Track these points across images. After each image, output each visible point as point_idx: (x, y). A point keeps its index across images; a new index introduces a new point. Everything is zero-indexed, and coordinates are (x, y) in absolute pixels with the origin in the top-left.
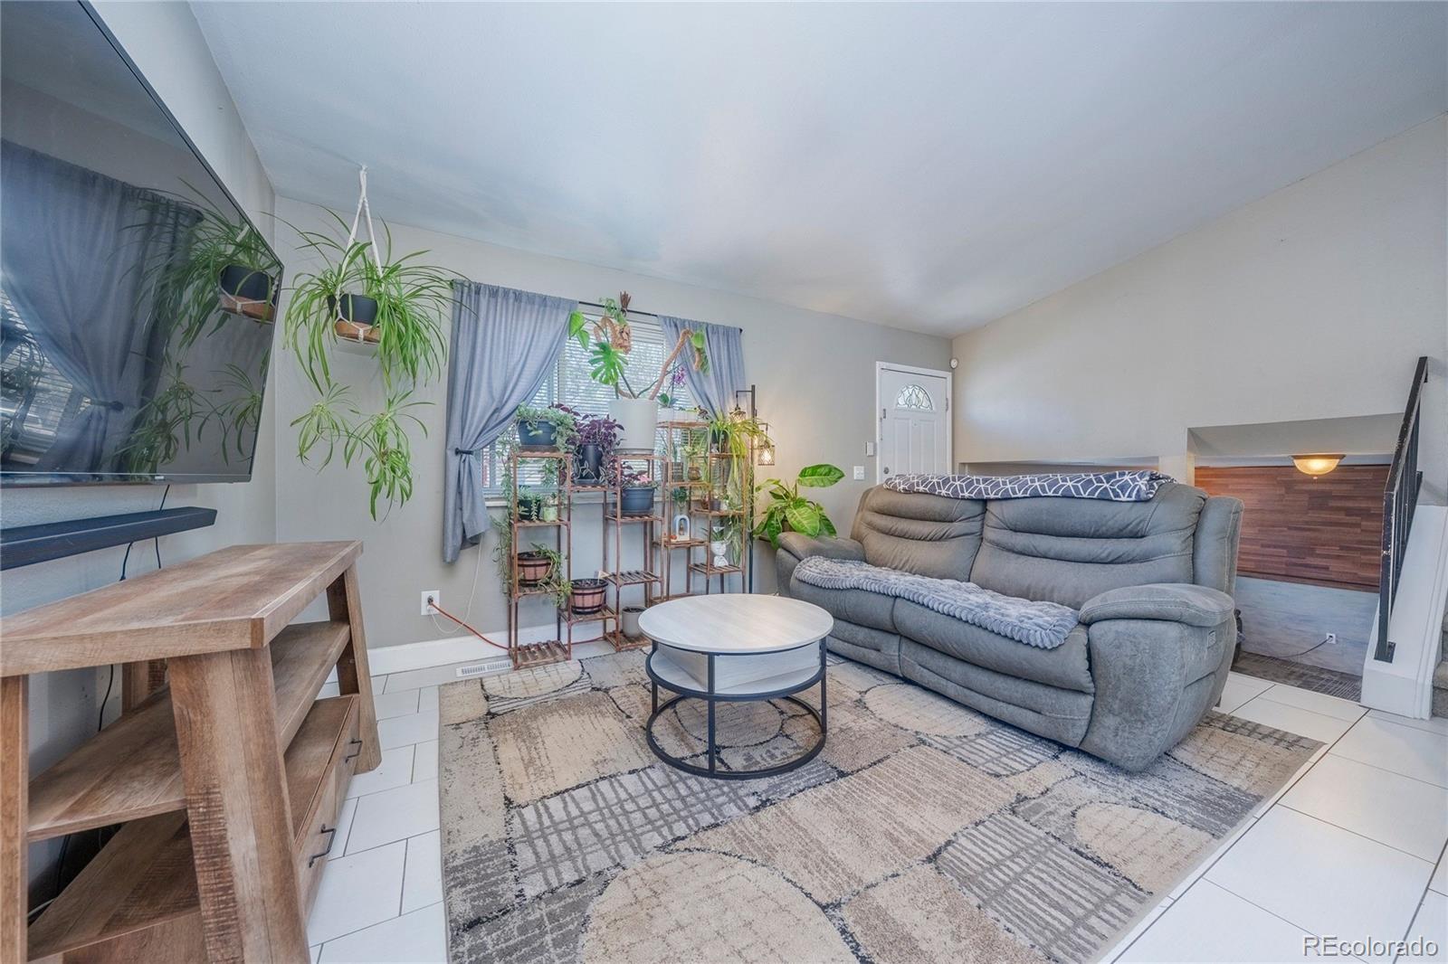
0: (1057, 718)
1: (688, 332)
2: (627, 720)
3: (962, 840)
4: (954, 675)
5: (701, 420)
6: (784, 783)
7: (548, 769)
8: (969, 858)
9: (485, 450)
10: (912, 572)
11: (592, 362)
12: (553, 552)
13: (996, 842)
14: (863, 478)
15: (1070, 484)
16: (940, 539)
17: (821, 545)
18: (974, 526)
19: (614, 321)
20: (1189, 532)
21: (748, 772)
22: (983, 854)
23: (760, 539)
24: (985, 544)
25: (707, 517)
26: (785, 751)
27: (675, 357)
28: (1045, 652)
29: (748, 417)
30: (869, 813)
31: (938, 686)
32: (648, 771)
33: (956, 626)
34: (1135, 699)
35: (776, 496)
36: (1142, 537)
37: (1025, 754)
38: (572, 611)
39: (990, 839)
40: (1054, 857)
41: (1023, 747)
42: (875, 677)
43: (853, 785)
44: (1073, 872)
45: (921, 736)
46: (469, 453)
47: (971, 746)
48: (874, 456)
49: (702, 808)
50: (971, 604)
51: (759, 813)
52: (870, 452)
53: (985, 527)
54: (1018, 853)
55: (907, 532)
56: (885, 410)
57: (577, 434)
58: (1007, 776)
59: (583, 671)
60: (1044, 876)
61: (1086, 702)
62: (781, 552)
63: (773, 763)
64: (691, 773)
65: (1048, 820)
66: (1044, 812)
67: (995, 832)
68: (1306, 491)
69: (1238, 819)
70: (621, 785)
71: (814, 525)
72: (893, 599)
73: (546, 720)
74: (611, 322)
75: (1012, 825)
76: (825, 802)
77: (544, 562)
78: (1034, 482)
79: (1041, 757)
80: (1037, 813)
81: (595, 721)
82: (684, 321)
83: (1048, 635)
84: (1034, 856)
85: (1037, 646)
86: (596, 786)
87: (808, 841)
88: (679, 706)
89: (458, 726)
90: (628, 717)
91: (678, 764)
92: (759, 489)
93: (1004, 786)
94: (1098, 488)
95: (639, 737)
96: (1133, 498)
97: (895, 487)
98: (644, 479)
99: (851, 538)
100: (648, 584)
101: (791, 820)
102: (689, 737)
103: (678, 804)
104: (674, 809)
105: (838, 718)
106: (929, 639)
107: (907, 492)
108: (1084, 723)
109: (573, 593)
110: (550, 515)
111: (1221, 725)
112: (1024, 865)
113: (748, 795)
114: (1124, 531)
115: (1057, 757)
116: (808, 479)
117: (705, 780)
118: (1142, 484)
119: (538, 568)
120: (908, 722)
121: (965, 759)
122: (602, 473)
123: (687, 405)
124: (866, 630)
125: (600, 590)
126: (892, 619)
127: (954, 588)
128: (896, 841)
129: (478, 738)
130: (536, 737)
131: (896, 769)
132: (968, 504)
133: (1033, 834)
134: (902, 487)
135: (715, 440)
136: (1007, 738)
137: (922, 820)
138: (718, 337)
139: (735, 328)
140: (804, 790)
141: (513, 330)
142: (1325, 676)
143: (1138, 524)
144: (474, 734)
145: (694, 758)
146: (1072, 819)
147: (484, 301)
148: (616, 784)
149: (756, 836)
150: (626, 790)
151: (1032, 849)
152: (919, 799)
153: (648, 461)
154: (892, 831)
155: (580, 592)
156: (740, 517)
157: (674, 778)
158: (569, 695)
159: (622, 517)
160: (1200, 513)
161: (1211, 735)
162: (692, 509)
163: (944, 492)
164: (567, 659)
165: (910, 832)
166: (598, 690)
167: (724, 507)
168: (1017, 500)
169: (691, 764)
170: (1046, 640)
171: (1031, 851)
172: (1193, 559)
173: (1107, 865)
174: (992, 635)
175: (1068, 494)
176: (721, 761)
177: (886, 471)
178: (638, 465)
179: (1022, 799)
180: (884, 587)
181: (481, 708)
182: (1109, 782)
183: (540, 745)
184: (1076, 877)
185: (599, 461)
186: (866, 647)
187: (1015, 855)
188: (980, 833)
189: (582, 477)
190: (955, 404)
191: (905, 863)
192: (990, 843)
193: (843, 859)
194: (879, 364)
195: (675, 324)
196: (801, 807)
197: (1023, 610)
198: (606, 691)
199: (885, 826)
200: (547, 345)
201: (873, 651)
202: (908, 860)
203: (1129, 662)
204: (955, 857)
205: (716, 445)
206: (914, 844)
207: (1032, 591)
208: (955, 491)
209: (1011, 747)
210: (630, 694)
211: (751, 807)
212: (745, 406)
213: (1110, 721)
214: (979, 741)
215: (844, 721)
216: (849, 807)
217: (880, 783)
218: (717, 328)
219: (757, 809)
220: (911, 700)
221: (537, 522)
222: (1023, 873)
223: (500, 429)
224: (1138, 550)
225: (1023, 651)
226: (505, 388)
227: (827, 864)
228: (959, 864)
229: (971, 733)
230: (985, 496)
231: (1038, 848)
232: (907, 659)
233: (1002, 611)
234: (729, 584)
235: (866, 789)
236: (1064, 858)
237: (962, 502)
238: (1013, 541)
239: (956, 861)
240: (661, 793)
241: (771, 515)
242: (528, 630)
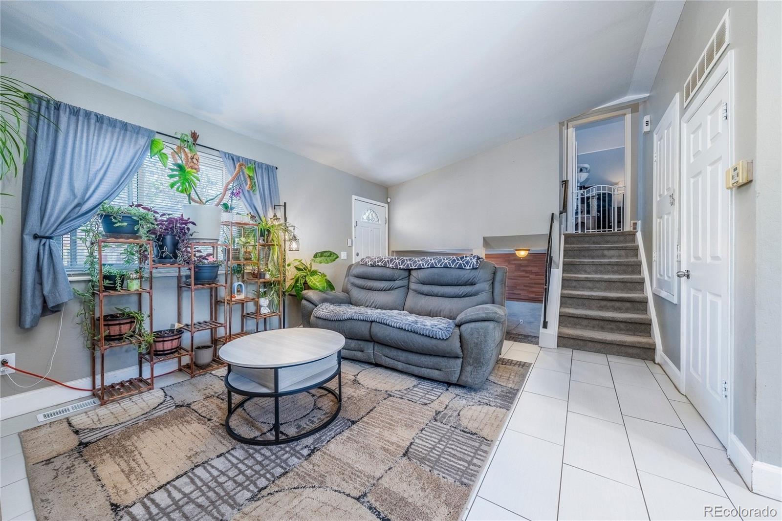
0: (448, 371)
1: (243, 165)
2: (209, 422)
3: (417, 441)
4: (401, 359)
5: (251, 222)
6: (322, 436)
7: (148, 472)
8: (421, 448)
9: (65, 236)
10: (376, 307)
11: (171, 176)
12: (136, 313)
13: (431, 437)
14: (346, 258)
15: (446, 261)
16: (389, 290)
17: (327, 296)
18: (405, 282)
19: (187, 150)
20: (491, 282)
21: (300, 435)
22: (427, 445)
23: (289, 295)
24: (410, 291)
25: (257, 282)
26: (319, 417)
27: (233, 180)
28: (443, 341)
29: (282, 221)
30: (371, 439)
31: (393, 365)
32: (232, 452)
33: (402, 333)
34: (478, 357)
35: (298, 269)
36: (475, 284)
37: (435, 391)
38: (153, 354)
39: (429, 436)
40: (455, 437)
41: (433, 388)
42: (360, 366)
43: (360, 427)
44: (463, 441)
45: (389, 393)
46: (50, 238)
47: (412, 392)
48: (351, 247)
49: (274, 465)
50: (409, 322)
51: (311, 458)
52: (350, 244)
53: (410, 283)
54: (441, 439)
55: (372, 287)
56: (357, 222)
57: (156, 227)
58: (430, 403)
59: (166, 395)
60: (453, 447)
61: (459, 361)
62: (304, 302)
63: (313, 426)
64: (263, 445)
65: (450, 420)
66: (447, 417)
67: (430, 432)
68: (515, 264)
69: (513, 400)
70: (213, 467)
71: (323, 285)
72: (370, 323)
73: (139, 437)
74: (185, 150)
75: (436, 427)
76: (348, 440)
77: (129, 321)
78: (432, 260)
79: (441, 391)
80: (445, 418)
81: (184, 429)
82: (239, 157)
83: (444, 333)
84: (448, 439)
85: (440, 339)
86: (193, 473)
87: (342, 465)
88: (246, 405)
89: (48, 462)
90: (209, 420)
91: (252, 442)
92: (289, 265)
93: (429, 409)
94: (458, 263)
95: (220, 431)
96: (471, 268)
97: (366, 263)
98: (211, 259)
99: (342, 291)
100: (213, 329)
101: (330, 456)
102: (257, 423)
103: (257, 467)
104: (255, 471)
105: (347, 391)
106: (390, 342)
107: (372, 266)
108: (459, 371)
109: (154, 341)
110: (134, 286)
111: (501, 363)
112: (445, 444)
113: (302, 449)
114: (468, 282)
115: (448, 390)
116: (319, 259)
117: (274, 447)
118: (474, 261)
119: (122, 326)
120: (381, 386)
121: (411, 399)
122: (179, 255)
123: (241, 211)
124: (356, 341)
125: (178, 336)
126: (370, 333)
127: (398, 314)
128: (387, 450)
129: (73, 466)
130: (133, 452)
131: (380, 413)
132: (402, 271)
133: (445, 428)
134: (370, 263)
135: (262, 235)
136: (426, 385)
137: (397, 436)
138: (262, 170)
139: (273, 166)
140: (334, 437)
141: (94, 149)
142: (520, 337)
143: (473, 279)
144: (69, 464)
145: (263, 436)
146: (459, 417)
147: (64, 118)
148: (209, 468)
149: (312, 471)
150: (217, 469)
151: (446, 435)
152: (394, 426)
153: (213, 247)
154: (384, 446)
155: (161, 339)
156: (279, 283)
157: (251, 451)
158: (156, 415)
159: (195, 284)
160: (494, 273)
161: (499, 367)
162: (245, 278)
163: (391, 266)
164: (150, 389)
165: (392, 444)
166: (181, 406)
167: (268, 276)
168: (424, 269)
169: (261, 439)
170: (444, 335)
171: (446, 437)
172: (493, 293)
173: (475, 434)
174: (420, 336)
175: (446, 266)
176: (282, 433)
177: (358, 255)
178: (206, 250)
179: (438, 413)
180: (366, 317)
181: (73, 441)
182: (469, 396)
183: (138, 456)
184: (465, 443)
185: (175, 245)
186: (355, 351)
187: (440, 440)
188: (424, 434)
189: (161, 257)
190: (389, 221)
191: (394, 460)
192: (429, 438)
193: (363, 469)
194: (354, 197)
195: (233, 159)
196: (335, 447)
197: (432, 322)
198: (188, 406)
199: (381, 444)
200: (128, 160)
201: (359, 352)
202: (395, 459)
203: (476, 341)
204: (415, 450)
205: (262, 238)
206: (396, 449)
207: (432, 312)
208: (396, 265)
209: (429, 389)
210: (207, 404)
211: (305, 455)
212: (280, 214)
213: (469, 369)
214: (415, 389)
215: (349, 393)
216: (361, 440)
217: (374, 422)
218: (262, 165)
219: (309, 455)
220: (380, 375)
221: (122, 291)
222: (445, 448)
223: (82, 220)
224: (473, 290)
225: (434, 342)
226: (87, 189)
227: (355, 474)
228: (418, 453)
229: (411, 386)
230: (410, 268)
231: (448, 434)
232: (378, 353)
233: (424, 323)
234: (270, 324)
235: (368, 427)
236: (459, 436)
237: (400, 270)
238: (423, 289)
239: (416, 452)
240: (244, 464)
241: (297, 281)
242: (112, 373)
